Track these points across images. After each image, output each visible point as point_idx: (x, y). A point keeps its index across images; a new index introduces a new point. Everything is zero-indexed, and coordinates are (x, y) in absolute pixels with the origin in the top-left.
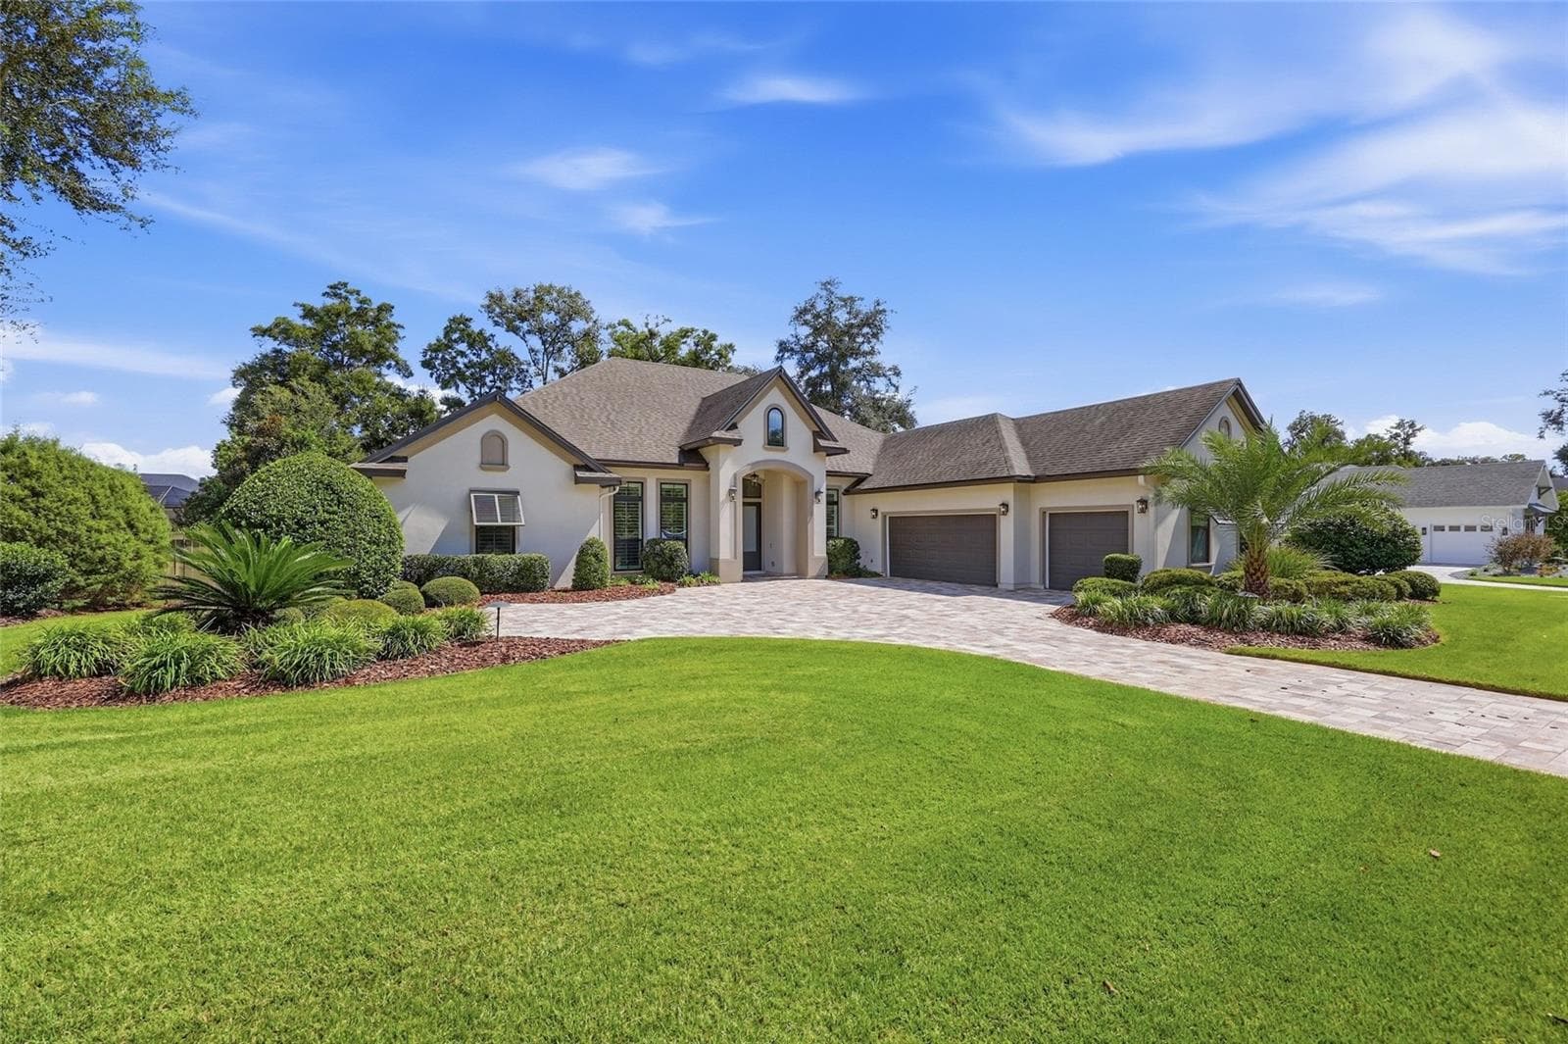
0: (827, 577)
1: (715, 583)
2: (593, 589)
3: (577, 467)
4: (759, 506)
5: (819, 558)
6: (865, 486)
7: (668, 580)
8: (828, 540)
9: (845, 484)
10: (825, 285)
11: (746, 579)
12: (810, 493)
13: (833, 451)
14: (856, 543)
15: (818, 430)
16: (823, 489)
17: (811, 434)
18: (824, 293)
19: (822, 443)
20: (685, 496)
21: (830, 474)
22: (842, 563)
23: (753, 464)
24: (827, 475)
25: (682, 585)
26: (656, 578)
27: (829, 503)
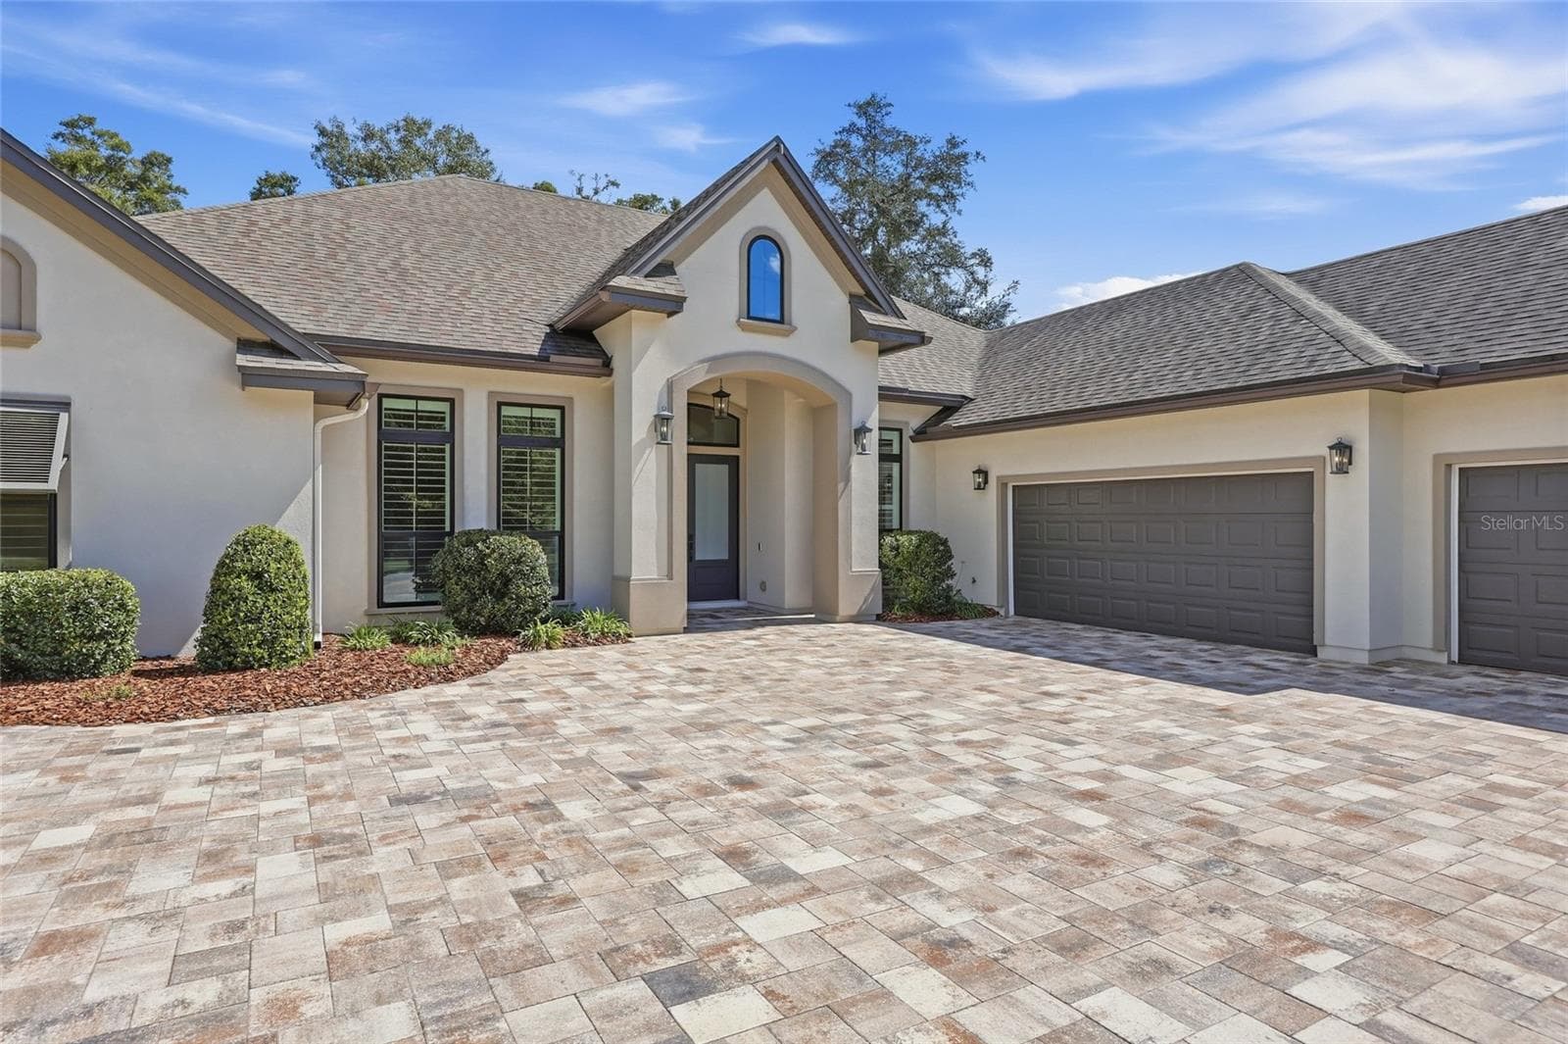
0: (880, 619)
1: (617, 638)
2: (247, 667)
3: (245, 346)
4: (734, 463)
5: (862, 577)
6: (957, 420)
7: (496, 629)
8: (881, 537)
9: (914, 417)
10: (863, 109)
11: (695, 623)
12: (843, 433)
13: (894, 340)
14: (945, 542)
15: (861, 292)
16: (873, 423)
17: (845, 299)
18: (861, 123)
19: (871, 318)
20: (558, 434)
21: (887, 394)
22: (913, 586)
23: (714, 361)
24: (882, 397)
25: (529, 645)
26: (465, 628)
27: (884, 458)
